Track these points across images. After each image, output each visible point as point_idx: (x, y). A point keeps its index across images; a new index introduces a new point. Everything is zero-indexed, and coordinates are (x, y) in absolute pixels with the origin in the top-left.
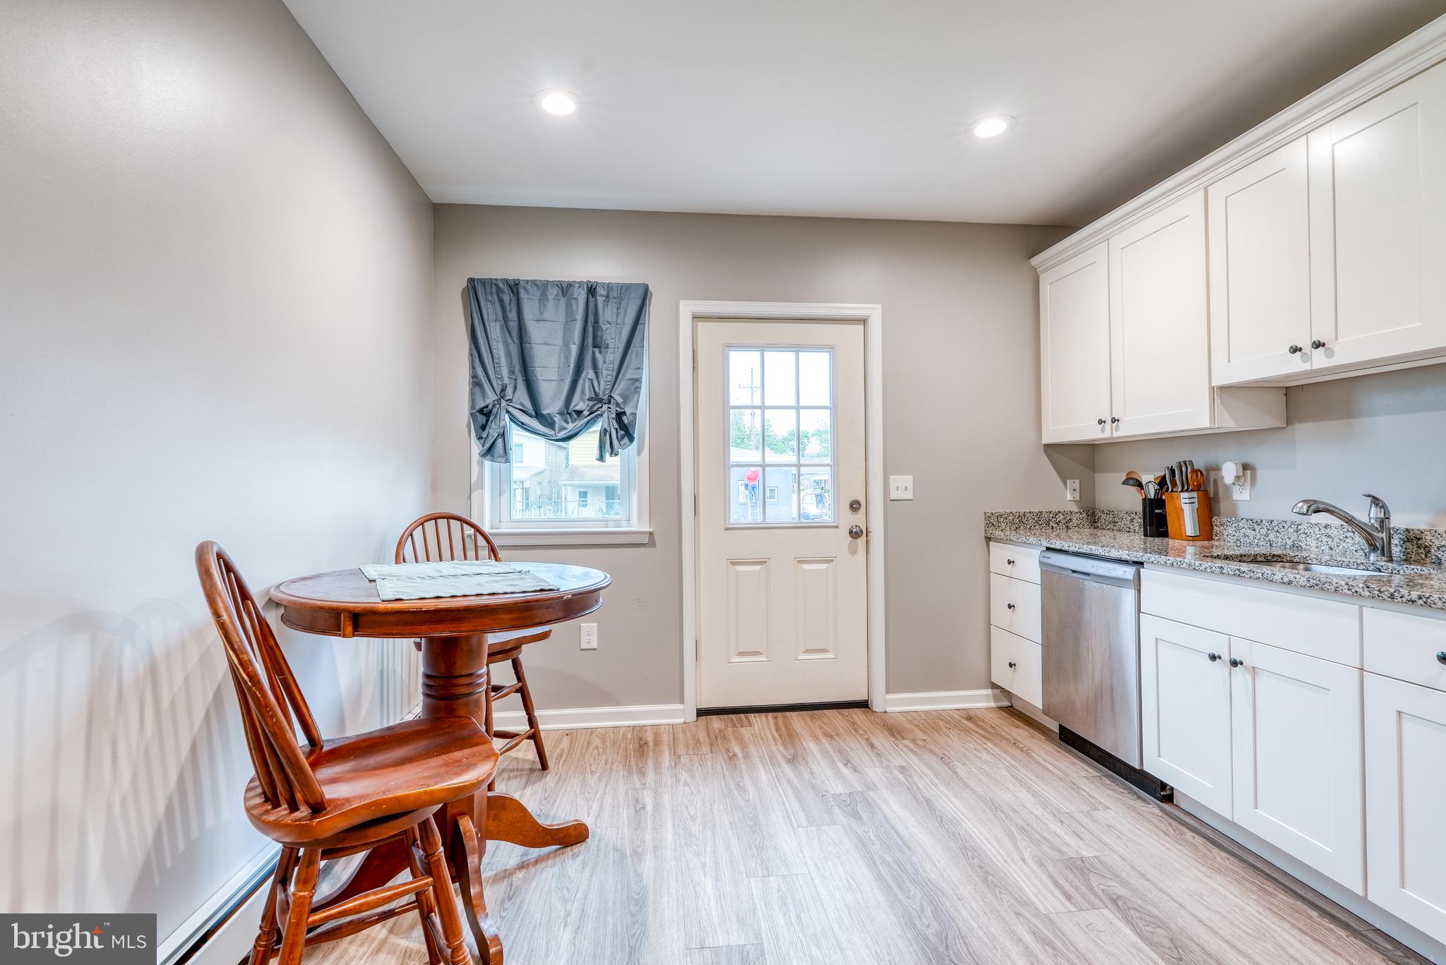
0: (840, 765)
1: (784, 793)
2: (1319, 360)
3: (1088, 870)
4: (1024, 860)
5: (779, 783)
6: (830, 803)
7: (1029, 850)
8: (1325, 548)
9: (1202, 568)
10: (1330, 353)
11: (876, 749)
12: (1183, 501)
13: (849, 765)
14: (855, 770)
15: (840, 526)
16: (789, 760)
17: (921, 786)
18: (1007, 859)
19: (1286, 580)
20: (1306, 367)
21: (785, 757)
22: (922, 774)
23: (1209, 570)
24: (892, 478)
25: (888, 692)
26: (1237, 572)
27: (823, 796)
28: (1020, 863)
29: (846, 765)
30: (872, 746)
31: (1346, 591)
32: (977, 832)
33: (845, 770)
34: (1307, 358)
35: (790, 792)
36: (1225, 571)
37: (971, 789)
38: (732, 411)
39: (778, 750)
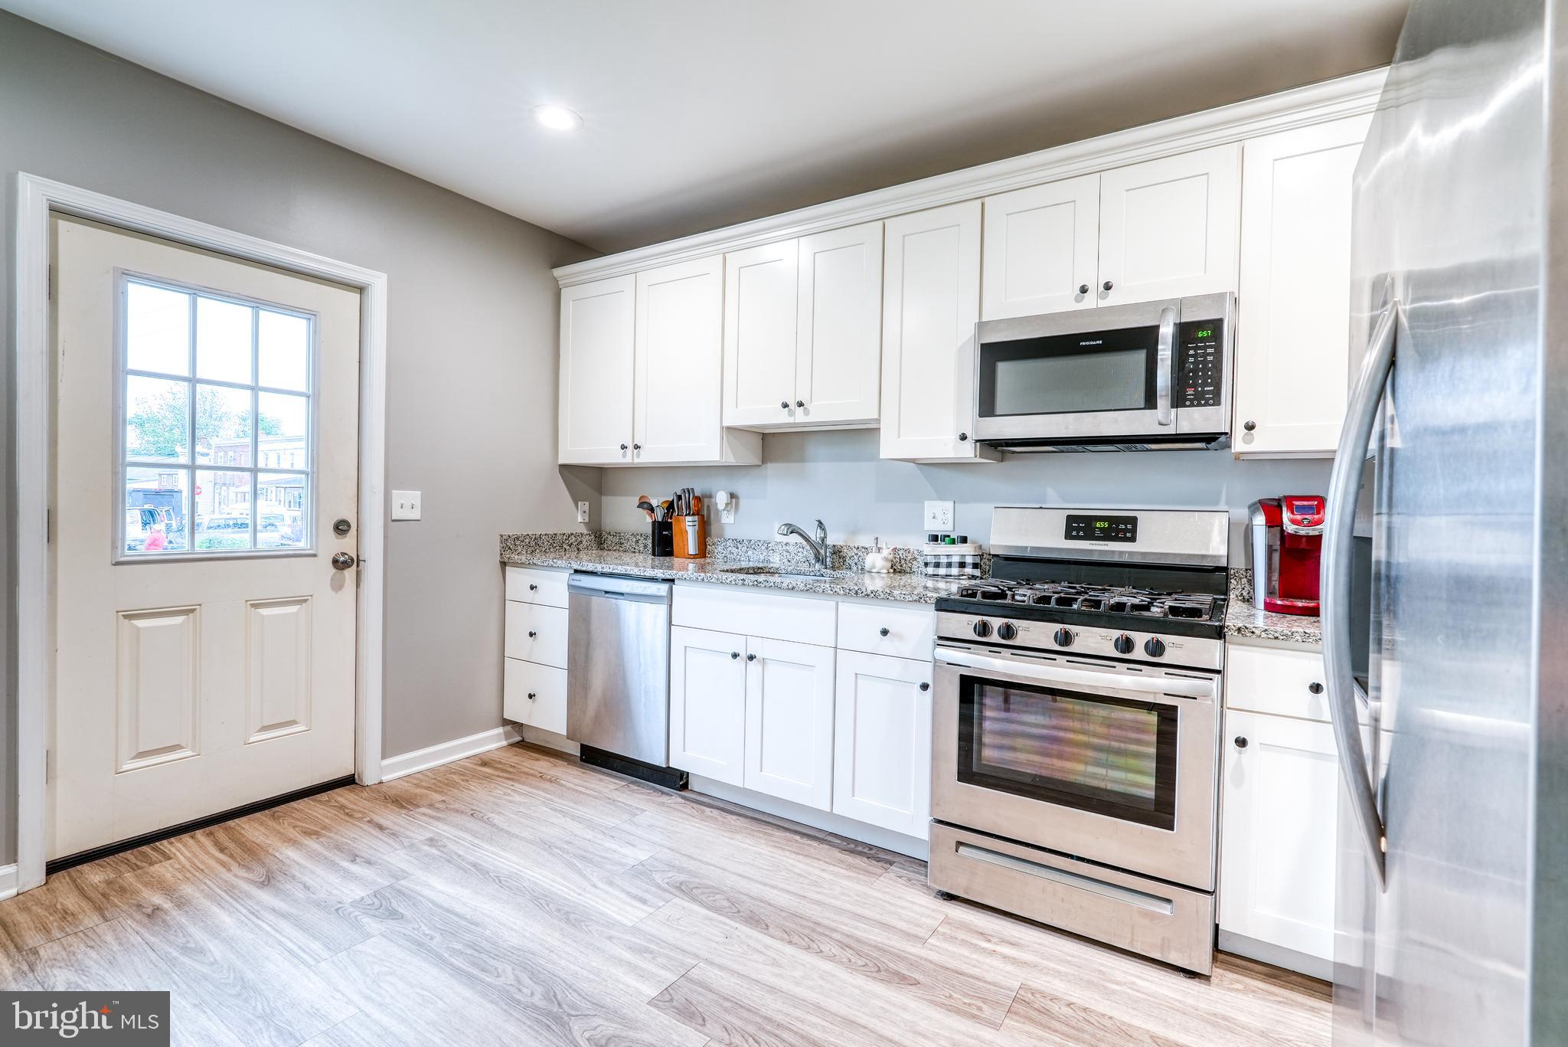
0: (345, 864)
1: (274, 929)
2: (799, 417)
3: (650, 871)
4: (595, 886)
5: (260, 919)
6: (352, 915)
7: (595, 874)
8: (785, 560)
9: (728, 581)
10: (807, 413)
11: (387, 829)
12: (688, 524)
13: (358, 860)
14: (369, 862)
15: (320, 553)
16: (262, 883)
17: (461, 853)
18: (579, 891)
19: (790, 587)
20: (791, 420)
21: (253, 882)
22: (457, 839)
23: (733, 583)
24: (395, 492)
25: (384, 757)
26: (755, 583)
27: (337, 910)
28: (593, 890)
29: (353, 861)
30: (381, 828)
31: (829, 592)
32: (542, 878)
33: (355, 868)
34: (791, 413)
35: (284, 925)
36: (746, 582)
37: (517, 836)
38: (131, 378)
39: (236, 876)
